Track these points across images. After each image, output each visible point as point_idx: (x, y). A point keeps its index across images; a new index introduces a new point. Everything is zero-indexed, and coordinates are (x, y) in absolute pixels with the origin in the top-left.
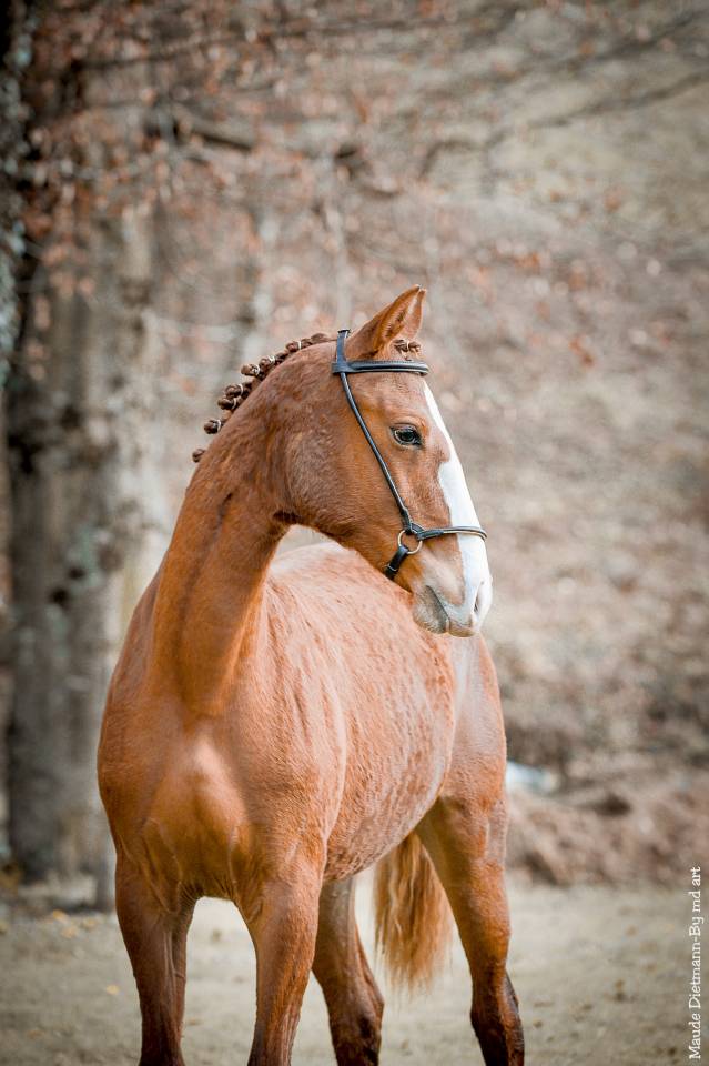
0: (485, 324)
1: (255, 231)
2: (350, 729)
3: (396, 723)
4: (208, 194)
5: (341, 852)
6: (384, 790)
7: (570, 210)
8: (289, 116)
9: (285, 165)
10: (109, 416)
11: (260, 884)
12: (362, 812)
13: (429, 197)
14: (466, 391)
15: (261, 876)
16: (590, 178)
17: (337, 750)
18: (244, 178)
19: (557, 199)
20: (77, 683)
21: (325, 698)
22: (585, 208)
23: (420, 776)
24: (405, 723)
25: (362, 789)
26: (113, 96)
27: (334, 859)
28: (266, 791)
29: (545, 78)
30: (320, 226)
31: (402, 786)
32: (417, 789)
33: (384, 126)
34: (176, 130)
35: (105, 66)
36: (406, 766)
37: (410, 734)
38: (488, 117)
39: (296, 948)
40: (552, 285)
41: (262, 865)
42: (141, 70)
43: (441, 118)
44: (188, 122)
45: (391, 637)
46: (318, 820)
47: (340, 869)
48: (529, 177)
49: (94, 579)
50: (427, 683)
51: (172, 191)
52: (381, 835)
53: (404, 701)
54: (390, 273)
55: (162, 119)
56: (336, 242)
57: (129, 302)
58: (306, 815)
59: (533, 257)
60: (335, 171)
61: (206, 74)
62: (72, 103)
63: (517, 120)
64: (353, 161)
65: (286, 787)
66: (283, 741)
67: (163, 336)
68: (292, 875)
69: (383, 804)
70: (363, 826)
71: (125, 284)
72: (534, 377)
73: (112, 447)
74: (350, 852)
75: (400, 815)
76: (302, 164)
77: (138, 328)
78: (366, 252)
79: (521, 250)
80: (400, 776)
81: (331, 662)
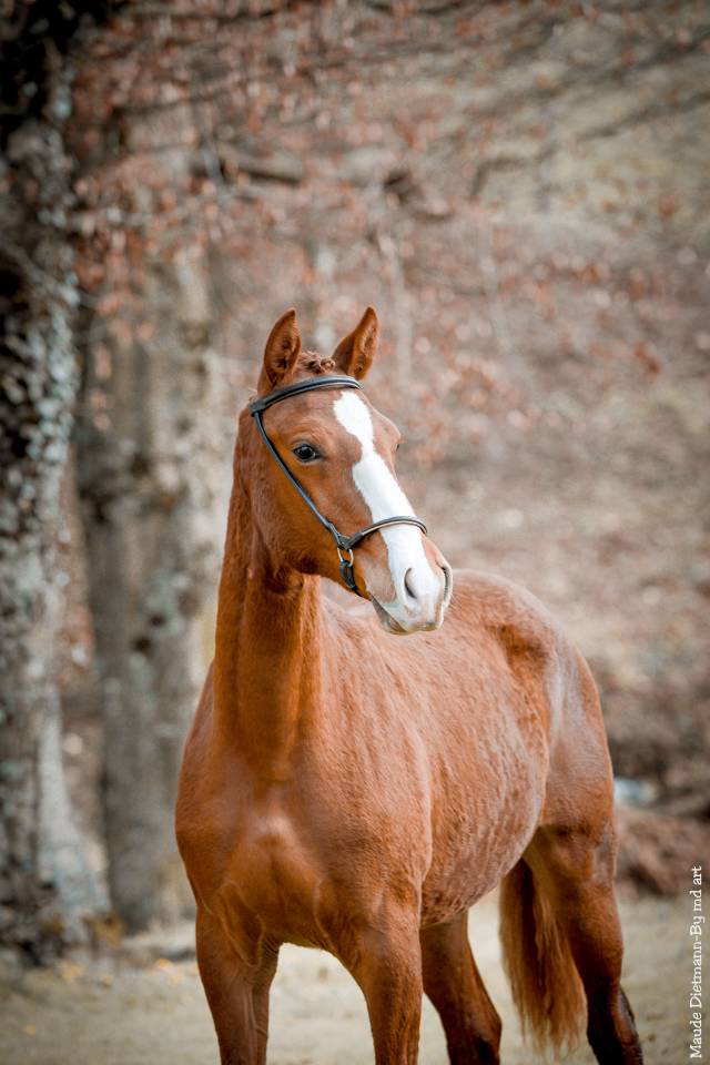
0: (548, 339)
1: (311, 264)
2: (438, 773)
3: (491, 763)
4: (258, 232)
5: (437, 895)
6: (479, 832)
7: (625, 219)
8: (335, 147)
9: (335, 196)
10: (178, 461)
11: (353, 934)
12: (456, 855)
13: (482, 218)
14: (535, 410)
15: (352, 927)
16: (642, 185)
17: (419, 795)
18: (293, 212)
19: (611, 209)
20: (166, 730)
21: (406, 742)
22: (639, 216)
23: (517, 815)
24: (500, 763)
25: (453, 832)
26: (156, 140)
27: (431, 904)
28: (343, 849)
29: (588, 91)
30: (375, 253)
31: (500, 826)
32: (515, 828)
33: (432, 149)
34: (223, 169)
35: (147, 110)
36: (503, 806)
37: (506, 773)
38: (534, 132)
39: (400, 991)
40: (612, 294)
41: (350, 918)
42: (183, 112)
43: (489, 135)
44: (234, 158)
45: (482, 677)
46: (404, 867)
47: (439, 912)
48: (581, 189)
49: (176, 625)
50: (519, 722)
51: (223, 231)
52: (481, 876)
53: (498, 741)
54: (447, 296)
55: (208, 160)
56: (393, 269)
57: (191, 345)
58: (387, 865)
59: (591, 269)
60: (385, 197)
61: (248, 110)
62: (116, 151)
63: (564, 133)
64: (404, 187)
65: (362, 843)
66: (355, 797)
67: (226, 376)
68: (384, 923)
69: (478, 846)
70: (459, 869)
71: (184, 327)
72: (603, 389)
73: (183, 492)
74: (448, 895)
75: (499, 855)
76: (353, 194)
77: (201, 370)
78: (422, 276)
79: (578, 263)
80: (497, 815)
81: (415, 706)
